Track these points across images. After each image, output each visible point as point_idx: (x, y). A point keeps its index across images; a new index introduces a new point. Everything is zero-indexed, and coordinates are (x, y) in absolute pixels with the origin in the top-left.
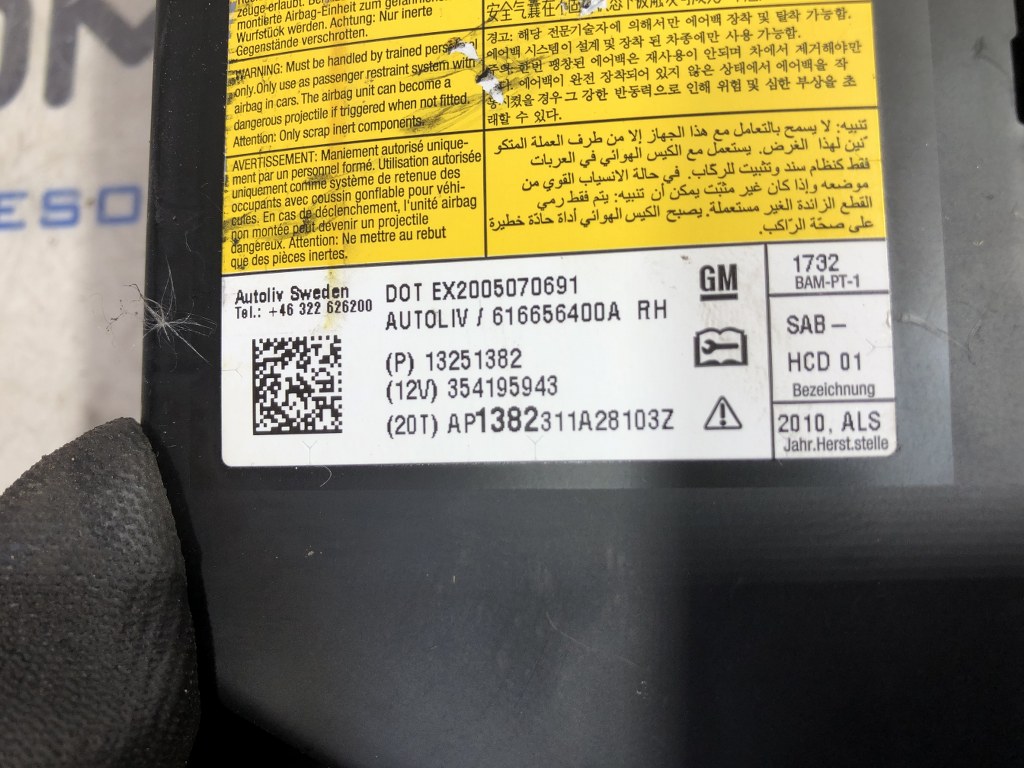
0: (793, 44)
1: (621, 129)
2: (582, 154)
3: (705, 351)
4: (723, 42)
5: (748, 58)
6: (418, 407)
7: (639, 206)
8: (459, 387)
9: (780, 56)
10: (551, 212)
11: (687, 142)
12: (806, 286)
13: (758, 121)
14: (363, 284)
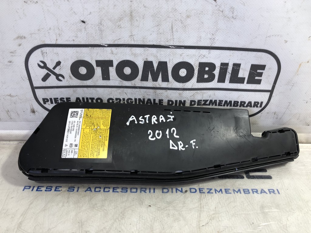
0: (94, 152)
1: (89, 139)
2: (88, 136)
3: (71, 144)
4: (95, 147)
5: (94, 149)
6: (71, 123)
7: (83, 140)
8: (72, 126)
9: (93, 151)
10: (84, 133)
11: (88, 144)
12: (75, 152)
13: (88, 149)
14: (81, 119)
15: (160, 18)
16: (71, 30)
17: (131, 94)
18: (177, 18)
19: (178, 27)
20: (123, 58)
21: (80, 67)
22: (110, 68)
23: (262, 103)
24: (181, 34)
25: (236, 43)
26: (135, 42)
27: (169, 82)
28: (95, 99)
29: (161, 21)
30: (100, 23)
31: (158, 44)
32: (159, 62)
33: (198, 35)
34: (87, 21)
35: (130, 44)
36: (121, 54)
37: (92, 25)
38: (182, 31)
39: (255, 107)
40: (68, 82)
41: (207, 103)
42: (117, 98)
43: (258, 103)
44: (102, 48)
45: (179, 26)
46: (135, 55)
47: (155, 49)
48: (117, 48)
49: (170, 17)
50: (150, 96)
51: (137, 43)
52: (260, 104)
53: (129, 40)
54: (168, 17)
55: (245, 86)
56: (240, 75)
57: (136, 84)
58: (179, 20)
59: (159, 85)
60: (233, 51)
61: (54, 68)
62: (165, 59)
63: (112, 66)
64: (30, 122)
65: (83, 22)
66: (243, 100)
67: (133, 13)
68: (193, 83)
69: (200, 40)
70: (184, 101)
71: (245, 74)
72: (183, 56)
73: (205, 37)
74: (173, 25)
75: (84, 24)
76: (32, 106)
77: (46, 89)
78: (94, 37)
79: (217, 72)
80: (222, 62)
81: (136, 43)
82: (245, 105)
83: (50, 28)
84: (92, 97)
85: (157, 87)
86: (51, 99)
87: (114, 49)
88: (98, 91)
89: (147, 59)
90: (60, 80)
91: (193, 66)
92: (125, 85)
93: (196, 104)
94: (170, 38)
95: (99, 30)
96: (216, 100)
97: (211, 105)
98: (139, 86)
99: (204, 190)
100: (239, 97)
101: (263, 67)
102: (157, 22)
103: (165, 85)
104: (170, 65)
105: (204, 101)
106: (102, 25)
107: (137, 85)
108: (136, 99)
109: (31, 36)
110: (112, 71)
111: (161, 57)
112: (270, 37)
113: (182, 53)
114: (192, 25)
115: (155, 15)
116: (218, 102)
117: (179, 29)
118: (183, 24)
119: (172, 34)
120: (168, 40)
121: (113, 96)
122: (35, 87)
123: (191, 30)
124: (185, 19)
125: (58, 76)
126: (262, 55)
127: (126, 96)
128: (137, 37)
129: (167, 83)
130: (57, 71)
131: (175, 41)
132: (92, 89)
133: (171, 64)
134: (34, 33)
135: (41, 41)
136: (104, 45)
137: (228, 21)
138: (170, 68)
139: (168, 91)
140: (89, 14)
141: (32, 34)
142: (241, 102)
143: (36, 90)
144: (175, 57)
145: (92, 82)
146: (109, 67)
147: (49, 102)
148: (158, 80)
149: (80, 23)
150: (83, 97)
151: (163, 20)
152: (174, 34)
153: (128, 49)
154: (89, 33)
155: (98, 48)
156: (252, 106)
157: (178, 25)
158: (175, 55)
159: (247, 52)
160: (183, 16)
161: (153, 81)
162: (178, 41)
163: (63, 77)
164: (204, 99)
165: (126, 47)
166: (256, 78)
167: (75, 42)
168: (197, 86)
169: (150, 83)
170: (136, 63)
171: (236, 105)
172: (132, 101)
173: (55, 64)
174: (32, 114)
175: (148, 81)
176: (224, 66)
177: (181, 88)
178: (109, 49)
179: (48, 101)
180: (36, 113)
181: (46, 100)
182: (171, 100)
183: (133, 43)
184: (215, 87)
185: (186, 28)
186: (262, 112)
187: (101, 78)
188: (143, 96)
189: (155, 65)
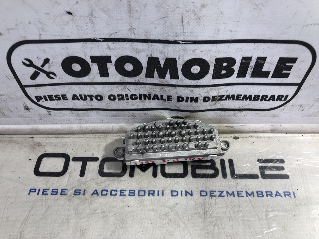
15: (166, 9)
16: (56, 23)
17: (135, 90)
18: (189, 8)
19: (190, 20)
20: (122, 53)
21: (72, 64)
22: (109, 65)
23: (287, 96)
24: (194, 27)
25: (263, 34)
26: (136, 35)
27: (178, 79)
28: (94, 96)
29: (168, 12)
30: (91, 14)
31: (165, 39)
32: (166, 58)
33: (216, 28)
34: (74, 12)
35: (130, 39)
36: (120, 49)
37: (81, 16)
38: (195, 24)
39: (279, 100)
40: (60, 79)
41: (223, 98)
42: (119, 94)
43: (283, 96)
44: (96, 43)
45: (192, 18)
46: (137, 51)
47: (162, 44)
48: (114, 42)
49: (180, 8)
50: (157, 92)
51: (139, 38)
52: (284, 98)
53: (128, 34)
54: (177, 7)
55: (269, 80)
56: (265, 69)
57: (140, 80)
58: (192, 11)
59: (167, 82)
60: (259, 44)
61: (43, 66)
62: (174, 55)
63: (110, 62)
64: (26, 118)
65: (70, 13)
66: (265, 94)
67: (131, 3)
68: (208, 79)
69: (219, 34)
70: (196, 97)
71: (270, 68)
72: (196, 52)
73: (224, 29)
74: (184, 17)
75: (70, 16)
76: (25, 104)
77: (37, 87)
78: (85, 31)
79: (236, 67)
80: (244, 56)
81: (137, 37)
82: (267, 99)
83: (30, 22)
84: (90, 94)
85: (165, 84)
86: (45, 97)
87: (110, 43)
88: (96, 88)
89: (151, 55)
90: (52, 78)
91: (209, 62)
92: (127, 82)
93: (211, 100)
94: (179, 33)
95: (90, 22)
96: (234, 95)
97: (228, 99)
98: (143, 82)
99: (215, 193)
100: (260, 91)
101: (294, 60)
102: (162, 13)
103: (174, 82)
104: (180, 62)
105: (219, 96)
106: (94, 17)
107: (141, 82)
108: (141, 94)
109: (9, 32)
110: (111, 68)
111: (168, 53)
112: (308, 26)
113: (195, 48)
114: (207, 17)
115: (160, 6)
116: (236, 96)
117: (192, 21)
118: (197, 16)
119: (182, 27)
120: (177, 34)
121: (114, 93)
122: (24, 86)
123: (207, 23)
124: (199, 9)
125: (48, 74)
126: (295, 47)
127: (129, 92)
128: (138, 31)
129: (176, 80)
130: (46, 68)
131: (186, 35)
132: (89, 85)
133: (182, 60)
134: (12, 29)
135: (22, 37)
136: (98, 39)
137: (256, 8)
138: (180, 66)
139: (178, 88)
140: (76, 4)
141: (9, 29)
142: (263, 96)
143: (26, 89)
144: (186, 53)
145: (88, 79)
146: (107, 64)
147: (43, 100)
148: (166, 77)
149: (66, 15)
150: (80, 94)
151: (170, 11)
152: (184, 28)
153: (128, 44)
154: (78, 25)
155: (91, 43)
156: (276, 99)
157: (190, 17)
158: (186, 51)
159: (275, 45)
160: (196, 6)
161: (160, 78)
162: (189, 35)
163: (55, 75)
164: (220, 94)
165: (125, 41)
166: (284, 72)
167: (62, 37)
168: (212, 82)
169: (156, 80)
170: (139, 59)
171: (256, 99)
172: (136, 96)
173: (43, 62)
174: (26, 111)
175: (154, 78)
176: (246, 61)
177: (193, 86)
178: (105, 44)
179: (41, 99)
180: (31, 110)
181: (39, 98)
182: (181, 96)
183: (133, 37)
184: (234, 82)
185: (200, 20)
186: (286, 105)
187: (99, 75)
188: (149, 91)
189: (162, 62)
